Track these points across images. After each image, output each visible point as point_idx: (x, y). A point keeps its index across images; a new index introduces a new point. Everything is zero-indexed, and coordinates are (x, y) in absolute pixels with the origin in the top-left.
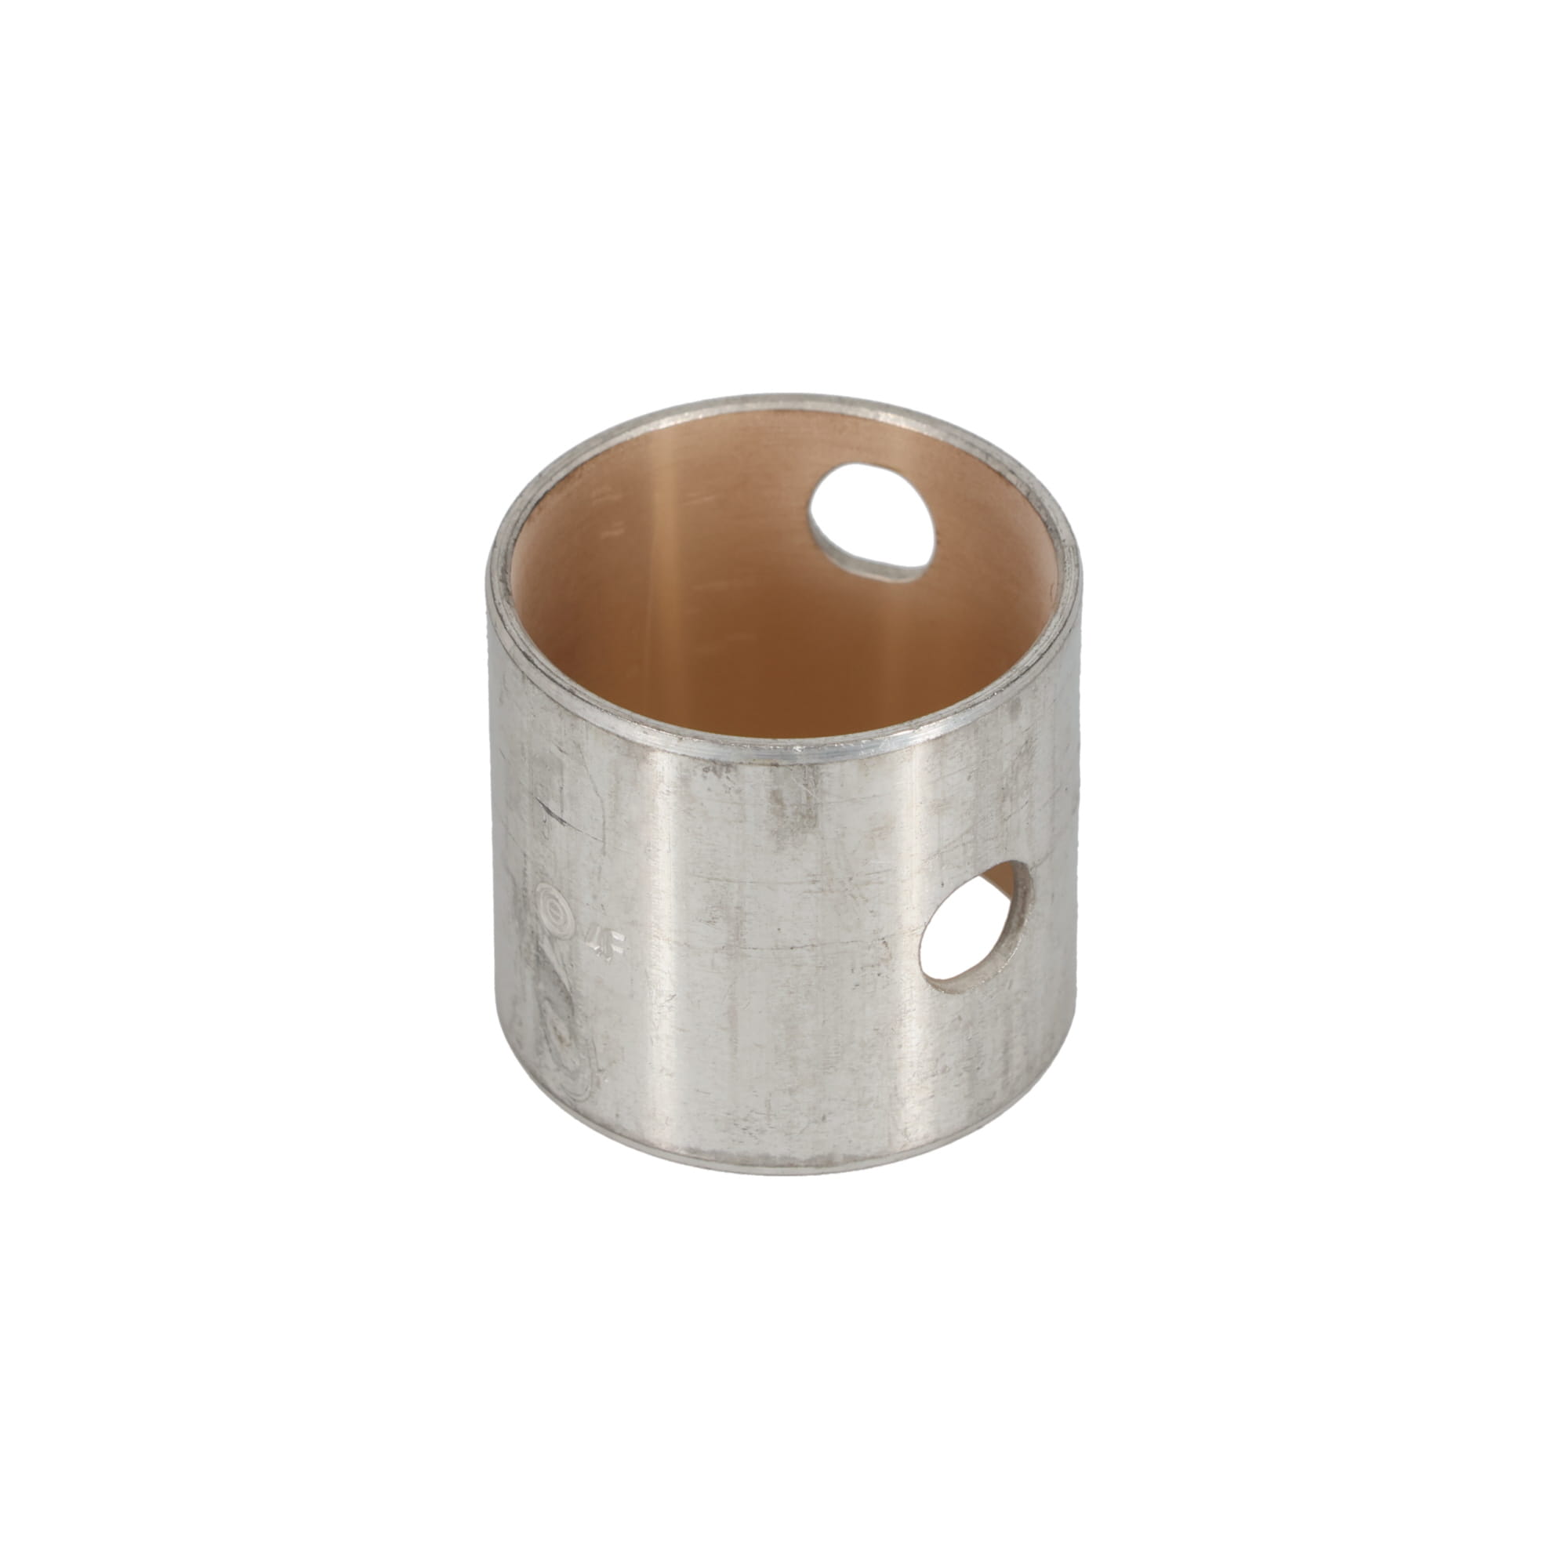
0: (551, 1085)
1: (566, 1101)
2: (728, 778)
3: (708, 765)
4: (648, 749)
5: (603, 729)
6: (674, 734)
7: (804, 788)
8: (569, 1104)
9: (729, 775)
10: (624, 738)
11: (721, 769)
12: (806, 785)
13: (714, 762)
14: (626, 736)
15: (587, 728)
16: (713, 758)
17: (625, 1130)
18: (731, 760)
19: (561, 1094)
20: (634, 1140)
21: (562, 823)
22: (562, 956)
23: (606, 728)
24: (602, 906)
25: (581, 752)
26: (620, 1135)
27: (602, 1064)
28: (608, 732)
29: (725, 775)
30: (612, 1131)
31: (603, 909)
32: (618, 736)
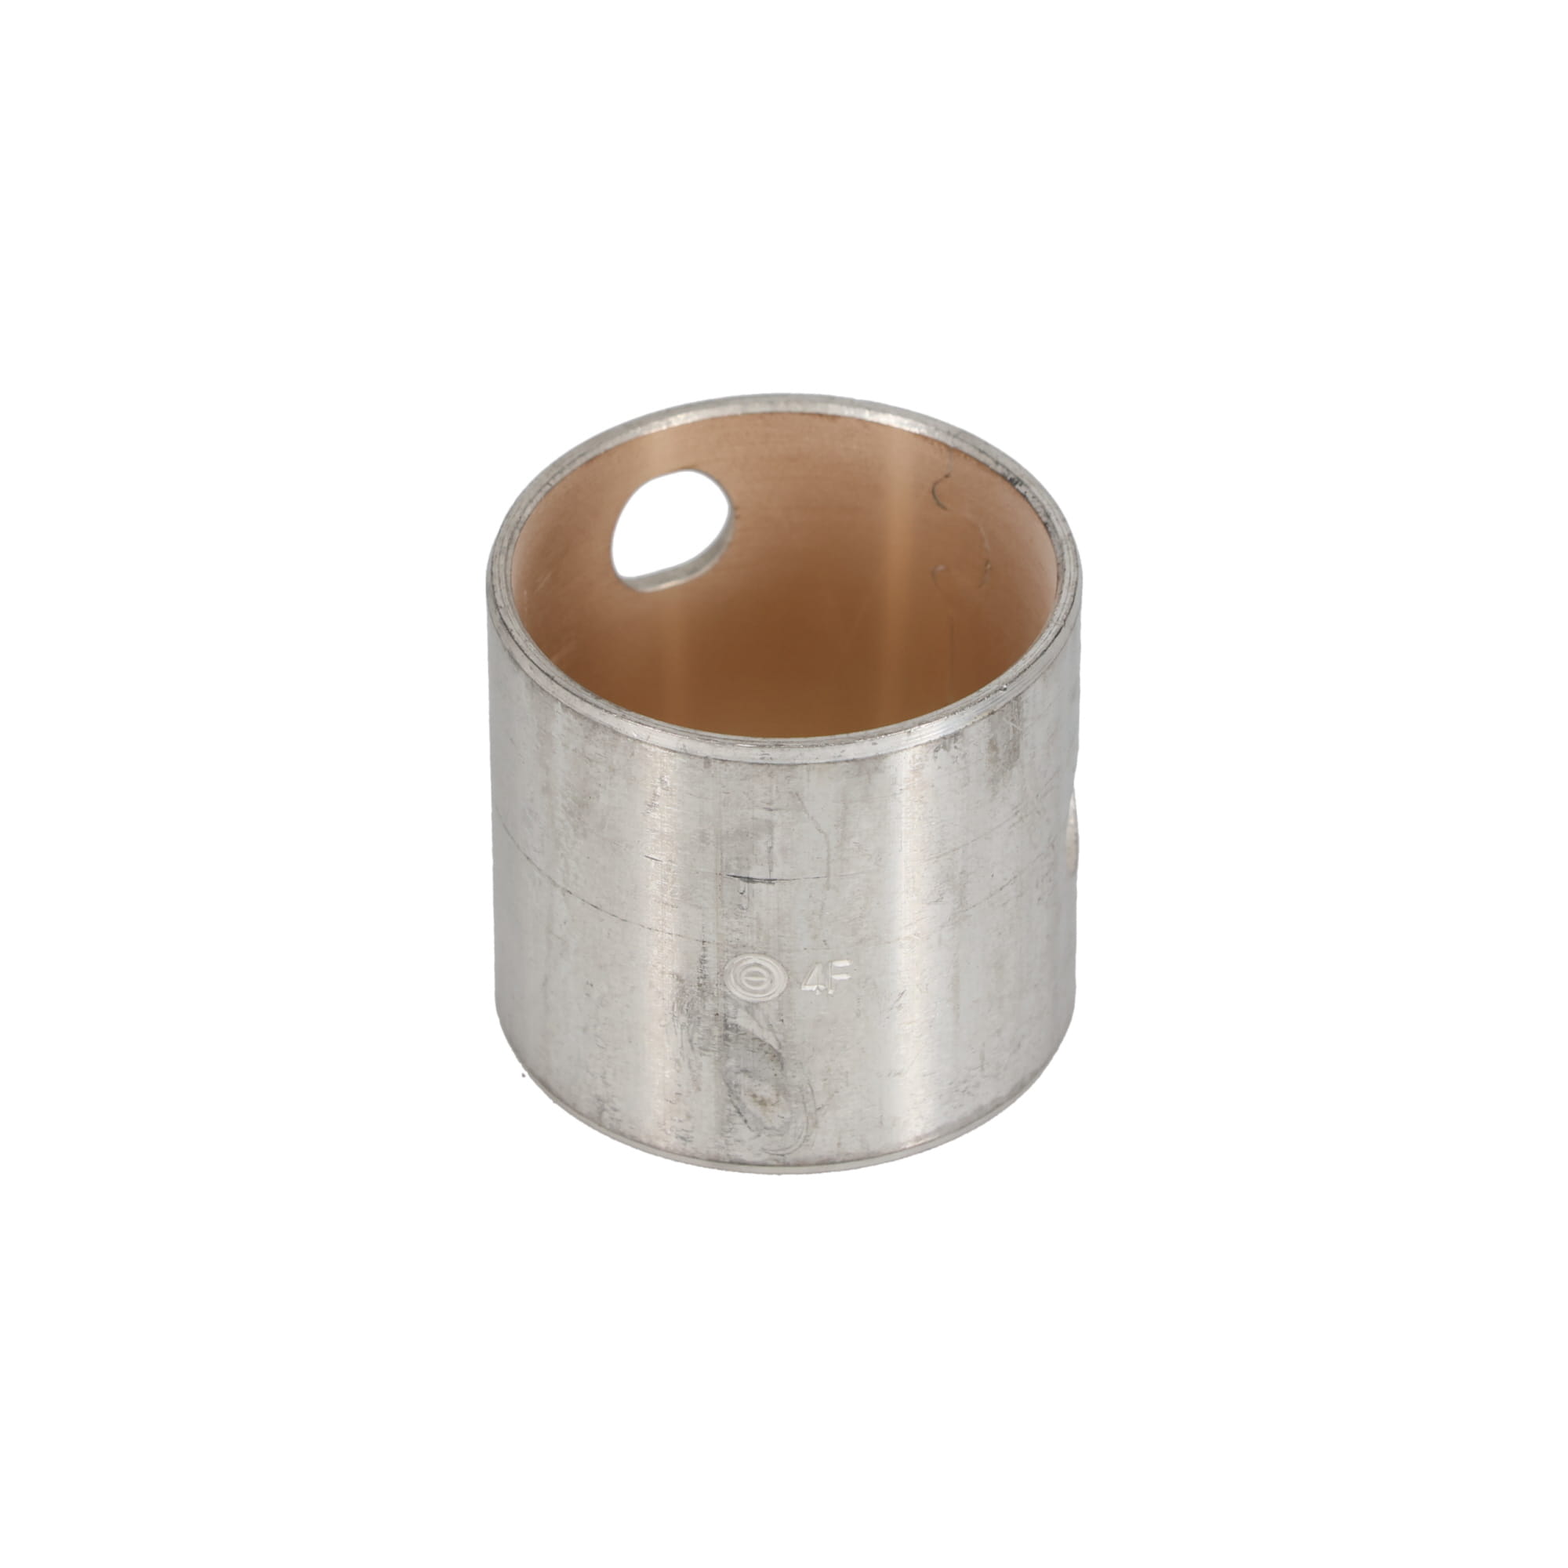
0: (747, 1156)
1: (770, 1162)
2: (956, 747)
3: (938, 744)
4: (879, 758)
5: (829, 763)
6: (901, 731)
7: (1012, 724)
8: (775, 1163)
9: (956, 744)
10: (854, 760)
11: (950, 742)
12: (1012, 720)
13: (944, 738)
14: (856, 757)
15: (808, 771)
16: (942, 735)
17: (848, 1154)
18: (957, 729)
19: (764, 1157)
20: (859, 1160)
21: (770, 883)
22: (767, 1018)
23: (832, 760)
24: (824, 941)
25: (800, 799)
26: (843, 1162)
27: (821, 1101)
28: (835, 763)
29: (953, 745)
30: (833, 1163)
31: (826, 944)
32: (847, 761)
